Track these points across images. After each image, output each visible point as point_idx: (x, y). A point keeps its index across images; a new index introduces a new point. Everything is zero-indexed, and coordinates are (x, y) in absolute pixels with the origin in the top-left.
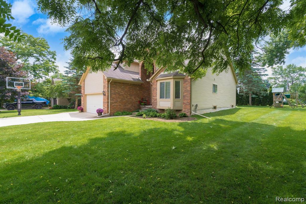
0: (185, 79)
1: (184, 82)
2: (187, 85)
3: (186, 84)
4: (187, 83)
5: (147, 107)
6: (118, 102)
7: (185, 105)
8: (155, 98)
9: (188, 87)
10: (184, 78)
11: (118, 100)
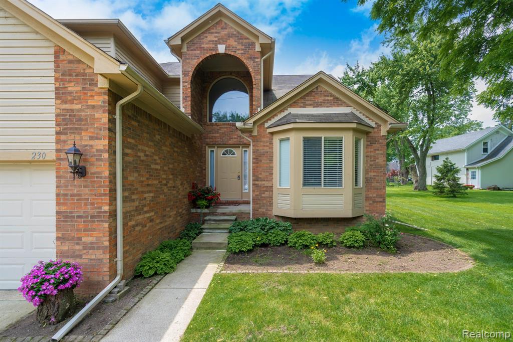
0: (370, 135)
1: (369, 143)
2: (377, 152)
3: (375, 150)
4: (378, 146)
5: (224, 214)
6: (145, 209)
7: (371, 202)
8: (266, 183)
9: (380, 156)
10: (367, 133)
11: (146, 195)
